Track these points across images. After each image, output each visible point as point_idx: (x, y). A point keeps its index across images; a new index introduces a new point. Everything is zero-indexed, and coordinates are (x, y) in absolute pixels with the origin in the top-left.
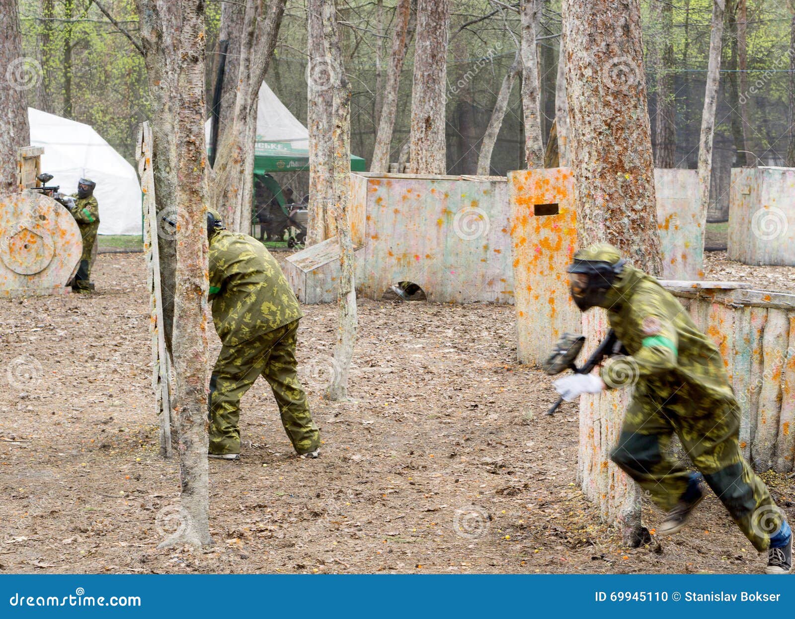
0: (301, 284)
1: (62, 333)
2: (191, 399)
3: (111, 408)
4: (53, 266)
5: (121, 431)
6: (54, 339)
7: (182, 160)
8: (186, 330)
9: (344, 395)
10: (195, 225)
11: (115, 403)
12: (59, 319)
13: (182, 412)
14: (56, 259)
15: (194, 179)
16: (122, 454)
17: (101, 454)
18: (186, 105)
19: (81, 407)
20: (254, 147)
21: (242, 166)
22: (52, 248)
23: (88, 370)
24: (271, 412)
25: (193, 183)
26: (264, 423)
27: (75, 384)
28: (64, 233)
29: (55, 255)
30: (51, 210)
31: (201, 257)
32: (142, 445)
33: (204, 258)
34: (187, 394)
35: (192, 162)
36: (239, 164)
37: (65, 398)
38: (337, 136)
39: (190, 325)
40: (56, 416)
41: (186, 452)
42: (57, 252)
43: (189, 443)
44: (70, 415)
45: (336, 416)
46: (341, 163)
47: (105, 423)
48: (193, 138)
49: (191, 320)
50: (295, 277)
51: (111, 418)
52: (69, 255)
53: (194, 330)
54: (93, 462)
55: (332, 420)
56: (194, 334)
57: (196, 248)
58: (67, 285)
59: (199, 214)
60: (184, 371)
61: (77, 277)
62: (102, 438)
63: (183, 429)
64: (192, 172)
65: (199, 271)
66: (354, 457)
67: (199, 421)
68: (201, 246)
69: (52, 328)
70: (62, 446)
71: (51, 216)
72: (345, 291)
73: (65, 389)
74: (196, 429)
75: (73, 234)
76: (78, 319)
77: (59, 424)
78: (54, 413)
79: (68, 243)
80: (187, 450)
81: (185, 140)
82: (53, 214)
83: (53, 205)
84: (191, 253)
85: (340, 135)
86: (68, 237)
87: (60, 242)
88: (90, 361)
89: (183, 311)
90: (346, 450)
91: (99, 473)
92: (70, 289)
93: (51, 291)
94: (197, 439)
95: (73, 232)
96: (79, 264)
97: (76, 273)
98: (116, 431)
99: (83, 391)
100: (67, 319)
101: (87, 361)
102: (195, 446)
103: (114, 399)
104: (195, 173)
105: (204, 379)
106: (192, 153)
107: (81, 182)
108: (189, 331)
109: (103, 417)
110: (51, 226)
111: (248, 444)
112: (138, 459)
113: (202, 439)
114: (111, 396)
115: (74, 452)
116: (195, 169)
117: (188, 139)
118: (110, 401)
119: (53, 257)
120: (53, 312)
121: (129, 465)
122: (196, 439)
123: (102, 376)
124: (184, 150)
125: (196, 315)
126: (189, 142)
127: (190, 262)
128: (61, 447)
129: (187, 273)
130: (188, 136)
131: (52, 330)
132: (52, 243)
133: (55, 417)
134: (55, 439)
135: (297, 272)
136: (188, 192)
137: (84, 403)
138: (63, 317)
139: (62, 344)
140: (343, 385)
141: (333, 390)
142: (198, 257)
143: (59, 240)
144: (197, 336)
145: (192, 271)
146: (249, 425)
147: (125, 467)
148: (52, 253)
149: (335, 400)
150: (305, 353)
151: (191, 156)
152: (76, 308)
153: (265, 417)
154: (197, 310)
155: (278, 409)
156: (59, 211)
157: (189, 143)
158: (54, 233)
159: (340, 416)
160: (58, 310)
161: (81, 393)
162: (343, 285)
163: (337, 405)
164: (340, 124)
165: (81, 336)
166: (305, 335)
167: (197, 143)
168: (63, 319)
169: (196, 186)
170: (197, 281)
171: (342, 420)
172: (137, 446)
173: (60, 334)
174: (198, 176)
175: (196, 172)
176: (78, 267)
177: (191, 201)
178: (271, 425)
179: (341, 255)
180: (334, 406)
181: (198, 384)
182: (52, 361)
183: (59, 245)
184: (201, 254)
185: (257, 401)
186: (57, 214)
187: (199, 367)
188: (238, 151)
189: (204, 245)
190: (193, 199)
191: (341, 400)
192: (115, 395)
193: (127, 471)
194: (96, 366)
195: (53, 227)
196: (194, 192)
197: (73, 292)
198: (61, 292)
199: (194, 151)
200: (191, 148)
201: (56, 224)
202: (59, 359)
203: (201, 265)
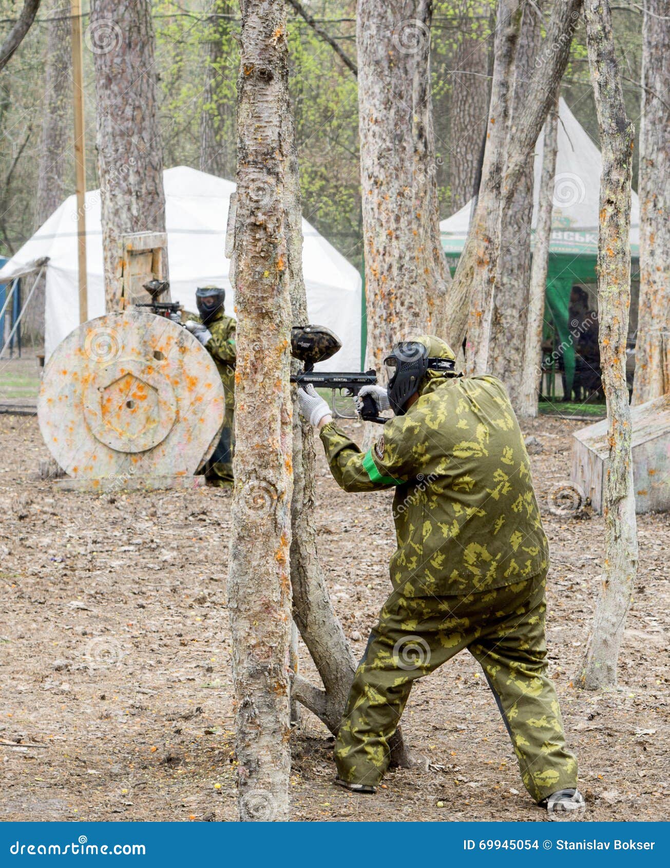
0: (596, 479)
1: (167, 555)
2: (258, 685)
3: (205, 691)
4: (174, 439)
5: (209, 733)
6: (151, 566)
7: (244, 257)
8: (249, 562)
9: (611, 681)
10: (265, 375)
11: (213, 684)
12: (171, 532)
13: (242, 708)
14: (180, 427)
15: (265, 291)
16: (194, 774)
17: (161, 774)
18: (251, 158)
19: (154, 688)
20: (548, 239)
21: (491, 270)
22: (174, 409)
23: (189, 622)
24: (479, 708)
25: (263, 299)
26: (463, 726)
27: (155, 647)
28: (193, 383)
29: (177, 421)
30: (173, 342)
31: (279, 432)
32: (231, 761)
33: (284, 434)
34: (251, 676)
35: (261, 261)
36: (486, 268)
37: (130, 670)
38: (607, 218)
39: (257, 553)
40: (106, 702)
41: (249, 781)
42: (181, 414)
43: (254, 765)
44: (131, 702)
45: (592, 718)
46: (613, 267)
47: (186, 718)
48: (261, 218)
49: (259, 544)
50: (586, 468)
51: (198, 709)
52: (202, 420)
53: (263, 562)
54: (141, 786)
55: (582, 725)
56: (263, 569)
57: (268, 415)
58: (198, 473)
59: (273, 354)
60: (245, 635)
61: (214, 459)
62: (171, 745)
63: (243, 740)
64: (261, 278)
65: (272, 457)
66: (605, 795)
67: (272, 726)
68: (277, 412)
69: (154, 546)
70: (99, 757)
71: (172, 353)
72: (615, 495)
73: (135, 655)
74: (266, 740)
75: (209, 385)
76: (202, 531)
77: (107, 717)
78: (103, 698)
79: (199, 399)
80: (250, 777)
81: (248, 221)
82: (176, 349)
83: (176, 334)
84: (260, 424)
85: (612, 217)
86: (200, 389)
87: (187, 398)
88: (196, 606)
89: (244, 527)
90: (597, 780)
91: (146, 808)
92: (202, 479)
93: (169, 482)
94: (268, 758)
95: (208, 382)
96: (219, 437)
97: (212, 451)
98: (200, 733)
99: (164, 659)
100: (187, 532)
101: (191, 607)
102: (265, 769)
103: (213, 675)
104: (265, 281)
105: (282, 651)
106: (260, 244)
107: (200, 295)
108: (254, 563)
109: (186, 706)
110: (172, 371)
111: (423, 763)
112: (218, 785)
113: (277, 758)
114: (210, 670)
115: (116, 769)
116: (266, 273)
117: (252, 219)
118: (207, 679)
119: (174, 425)
120: (164, 519)
121: (201, 796)
122: (266, 757)
123: (209, 634)
124: (247, 238)
125: (267, 535)
126: (255, 225)
127: (256, 439)
128: (96, 758)
129: (252, 460)
130: (252, 213)
131: (154, 550)
132: (172, 400)
133: (104, 705)
134: (90, 744)
135: (589, 458)
136: (253, 315)
137: (161, 681)
138: (181, 527)
139: (162, 574)
140: (609, 663)
141: (592, 671)
142: (272, 431)
143: (186, 394)
144: (268, 574)
145: (261, 456)
146: (437, 729)
147: (192, 798)
148: (173, 416)
149: (594, 689)
150: (577, 603)
151: (257, 249)
152: (204, 513)
153: (468, 716)
154: (269, 526)
155: (494, 700)
156: (187, 344)
157: (255, 227)
158: (177, 383)
159: (597, 718)
160: (172, 516)
161: (159, 662)
162: (612, 485)
163: (596, 698)
164: (613, 198)
165: (200, 562)
166: (585, 570)
167: (270, 226)
168: (178, 532)
169: (269, 304)
170: (270, 474)
171: (600, 726)
172: (222, 761)
173: (165, 558)
174: (272, 286)
175: (268, 279)
176: (217, 442)
177: (259, 330)
178: (474, 730)
179: (611, 431)
180: (589, 700)
181: (271, 660)
182: (132, 604)
183: (186, 403)
184: (277, 426)
185: (461, 686)
186: (183, 350)
187: (272, 628)
188: (486, 244)
189: (283, 411)
190: (262, 327)
191: (605, 690)
192: (217, 668)
193: (194, 806)
194: (205, 616)
195: (175, 372)
196: (264, 315)
197: (207, 485)
198: (187, 483)
199: (264, 241)
200: (258, 236)
201: (181, 367)
202: (144, 602)
203: (278, 446)
